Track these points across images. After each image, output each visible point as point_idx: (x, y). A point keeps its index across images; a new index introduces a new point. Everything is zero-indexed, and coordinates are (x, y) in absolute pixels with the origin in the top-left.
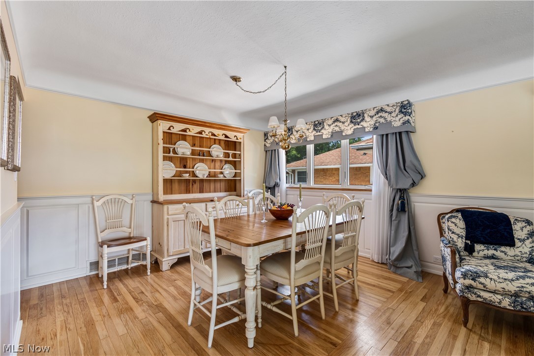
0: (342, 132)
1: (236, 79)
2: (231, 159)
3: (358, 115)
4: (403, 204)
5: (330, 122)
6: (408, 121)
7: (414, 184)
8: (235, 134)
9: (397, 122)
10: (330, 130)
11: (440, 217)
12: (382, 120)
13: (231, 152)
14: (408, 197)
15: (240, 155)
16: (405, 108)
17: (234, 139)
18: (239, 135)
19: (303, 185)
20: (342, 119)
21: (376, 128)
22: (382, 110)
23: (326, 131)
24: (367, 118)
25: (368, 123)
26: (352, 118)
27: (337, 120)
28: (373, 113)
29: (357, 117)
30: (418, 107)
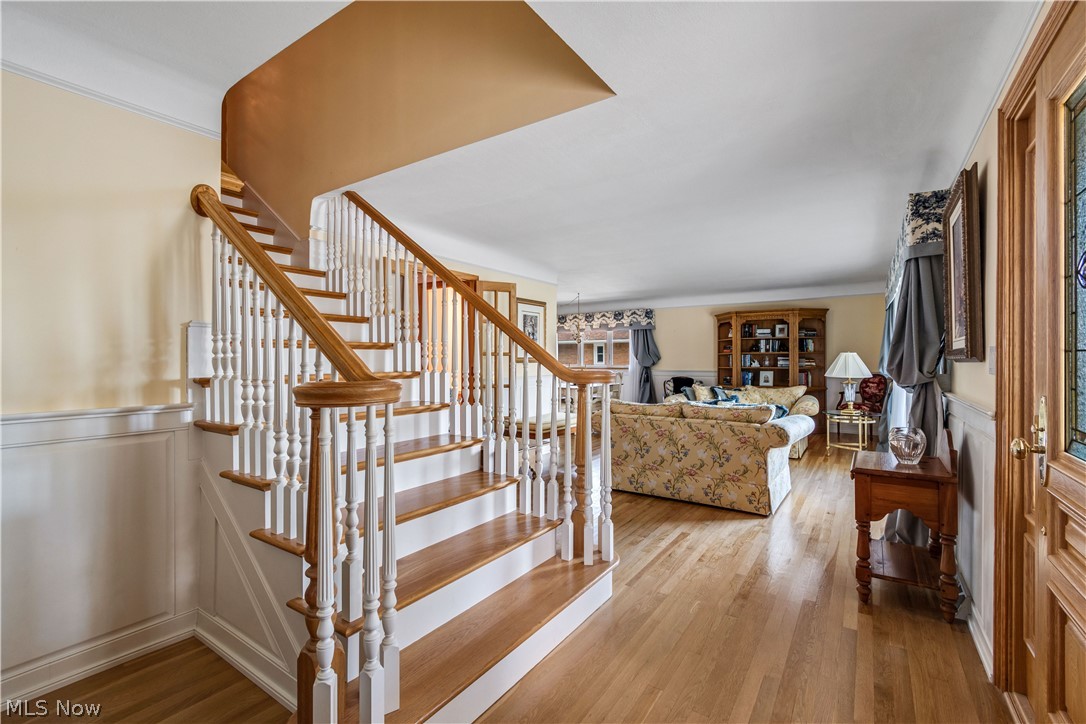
0: (608, 325)
3: (620, 314)
4: (647, 376)
5: (599, 316)
6: (650, 323)
7: (654, 364)
9: (644, 322)
10: (599, 322)
11: (664, 384)
12: (635, 320)
14: (651, 372)
16: (649, 314)
20: (608, 315)
21: (631, 325)
22: (635, 313)
23: (596, 323)
24: (625, 317)
25: (626, 321)
26: (616, 315)
27: (604, 315)
28: (629, 314)
29: (618, 315)
30: (656, 314)
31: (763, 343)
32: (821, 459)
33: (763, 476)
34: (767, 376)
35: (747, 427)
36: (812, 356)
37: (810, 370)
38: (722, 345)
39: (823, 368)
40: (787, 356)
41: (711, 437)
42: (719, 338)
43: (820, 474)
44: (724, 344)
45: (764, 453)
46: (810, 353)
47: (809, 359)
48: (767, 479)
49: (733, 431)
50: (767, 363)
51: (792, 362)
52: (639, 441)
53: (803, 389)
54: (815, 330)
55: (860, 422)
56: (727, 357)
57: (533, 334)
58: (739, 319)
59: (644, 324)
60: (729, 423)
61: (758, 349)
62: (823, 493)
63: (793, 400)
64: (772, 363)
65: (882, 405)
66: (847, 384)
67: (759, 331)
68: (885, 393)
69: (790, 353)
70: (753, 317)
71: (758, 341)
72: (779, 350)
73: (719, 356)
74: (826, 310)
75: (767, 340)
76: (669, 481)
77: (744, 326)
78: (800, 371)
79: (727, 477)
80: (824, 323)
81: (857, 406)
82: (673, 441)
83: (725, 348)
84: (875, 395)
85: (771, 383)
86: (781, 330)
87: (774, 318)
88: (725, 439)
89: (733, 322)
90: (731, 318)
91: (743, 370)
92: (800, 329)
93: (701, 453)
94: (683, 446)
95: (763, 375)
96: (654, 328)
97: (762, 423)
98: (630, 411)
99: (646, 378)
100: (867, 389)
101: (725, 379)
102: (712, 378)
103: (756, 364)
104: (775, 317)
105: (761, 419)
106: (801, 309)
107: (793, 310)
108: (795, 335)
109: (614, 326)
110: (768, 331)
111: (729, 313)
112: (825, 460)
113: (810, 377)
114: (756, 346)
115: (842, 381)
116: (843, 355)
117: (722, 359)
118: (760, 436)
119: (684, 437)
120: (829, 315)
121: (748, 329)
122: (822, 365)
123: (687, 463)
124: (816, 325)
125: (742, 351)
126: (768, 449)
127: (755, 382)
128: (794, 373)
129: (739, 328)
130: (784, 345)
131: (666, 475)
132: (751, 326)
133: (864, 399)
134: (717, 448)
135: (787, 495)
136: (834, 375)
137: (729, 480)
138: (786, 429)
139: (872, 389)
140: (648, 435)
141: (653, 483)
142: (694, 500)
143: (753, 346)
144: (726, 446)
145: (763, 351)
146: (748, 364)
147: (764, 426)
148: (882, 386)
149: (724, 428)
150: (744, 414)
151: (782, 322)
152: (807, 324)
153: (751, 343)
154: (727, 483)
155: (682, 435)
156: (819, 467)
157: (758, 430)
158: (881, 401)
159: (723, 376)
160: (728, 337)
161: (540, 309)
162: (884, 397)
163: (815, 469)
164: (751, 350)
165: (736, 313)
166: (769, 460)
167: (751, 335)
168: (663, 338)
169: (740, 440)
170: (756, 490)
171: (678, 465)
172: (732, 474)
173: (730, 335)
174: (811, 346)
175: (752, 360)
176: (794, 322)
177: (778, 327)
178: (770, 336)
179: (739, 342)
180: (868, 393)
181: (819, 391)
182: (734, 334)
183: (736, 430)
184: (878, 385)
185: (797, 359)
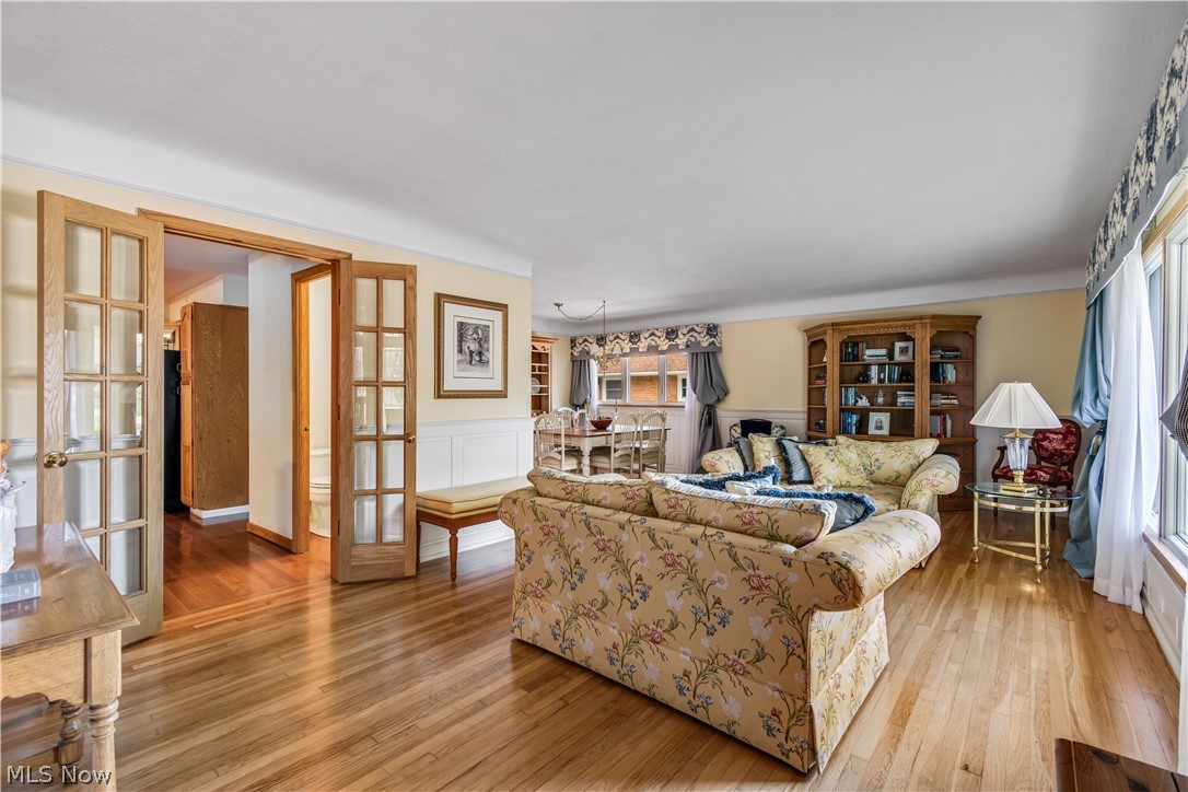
0: (658, 346)
1: (558, 305)
2: (537, 372)
3: (673, 331)
4: (710, 418)
5: (647, 335)
6: (713, 343)
7: (719, 400)
8: (543, 344)
9: (705, 342)
10: (647, 344)
11: (731, 428)
12: (693, 339)
13: (537, 365)
14: (715, 412)
15: (547, 368)
16: (712, 330)
17: (542, 351)
18: (547, 346)
19: (619, 401)
20: (658, 334)
21: (688, 346)
22: (693, 330)
23: (643, 345)
24: (681, 336)
25: (681, 341)
26: (668, 333)
27: (653, 334)
28: (685, 331)
29: (671, 333)
30: (724, 330)
31: (874, 371)
32: (962, 569)
33: (799, 676)
34: (880, 421)
35: (764, 551)
36: (953, 390)
37: (948, 411)
38: (814, 373)
39: (971, 410)
40: (912, 389)
41: (692, 565)
42: (810, 364)
43: (957, 614)
44: (816, 373)
45: (800, 621)
46: (950, 385)
47: (947, 394)
48: (807, 684)
49: (734, 558)
50: (880, 400)
51: (919, 400)
52: (567, 555)
53: (932, 444)
54: (958, 350)
55: (1037, 509)
56: (822, 390)
57: (480, 354)
58: (837, 335)
59: (705, 344)
60: (729, 537)
61: (867, 379)
62: (959, 678)
63: (914, 462)
64: (889, 399)
65: (1071, 470)
66: (1013, 440)
67: (868, 352)
68: (1077, 450)
69: (916, 384)
70: (858, 331)
71: (867, 367)
72: (900, 380)
73: (809, 389)
74: (974, 320)
75: (881, 365)
76: (615, 646)
77: (844, 344)
78: (933, 413)
79: (722, 660)
80: (973, 338)
81: (1030, 476)
82: (623, 566)
83: (818, 378)
84: (1059, 453)
85: (885, 431)
86: (904, 351)
87: (891, 331)
88: (717, 574)
89: (828, 340)
90: (825, 333)
91: (842, 410)
92: (933, 348)
93: (672, 598)
94: (640, 578)
95: (874, 418)
96: (720, 350)
97: (800, 543)
98: (563, 494)
99: (709, 420)
100: (1045, 443)
101: (817, 424)
102: (798, 421)
103: (864, 402)
104: (895, 330)
105: (802, 531)
106: (934, 317)
107: (921, 318)
108: (923, 357)
109: (665, 348)
110: (883, 352)
111: (822, 326)
112: (970, 573)
113: (949, 422)
114: (864, 376)
115: (1002, 432)
116: (1005, 388)
117: (814, 393)
118: (793, 577)
119: (642, 559)
120: (980, 326)
121: (851, 350)
122: (969, 404)
123: (646, 613)
124: (959, 342)
125: (842, 381)
126: (811, 612)
127: (862, 430)
128: (922, 416)
129: (837, 348)
130: (907, 373)
131: (612, 634)
132: (856, 344)
133: (1040, 458)
134: (702, 592)
135: (878, 681)
136: (988, 422)
137: (726, 668)
138: (854, 566)
139: (1056, 444)
140: (583, 547)
141: (589, 645)
142: (658, 697)
143: (860, 374)
144: (720, 589)
145: (874, 382)
146: (851, 401)
147: (808, 553)
148: (1071, 439)
149: (716, 547)
150: (764, 519)
151: (905, 337)
152: (946, 341)
153: (857, 370)
154: (722, 674)
155: (639, 554)
156: (956, 592)
157: (787, 562)
158: (1071, 462)
159: (814, 418)
160: (822, 362)
161: (498, 316)
162: (1075, 457)
163: (948, 595)
164: (857, 380)
165: (833, 324)
166: (813, 636)
167: (856, 358)
168: (732, 365)
169: (748, 580)
170: (781, 706)
171: (630, 615)
172: (732, 656)
173: (825, 360)
174: (951, 374)
175: (858, 396)
176: (924, 337)
177: (899, 345)
178: (885, 360)
179: (837, 370)
180: (1047, 450)
181: (964, 445)
182: (831, 358)
183: (740, 556)
184: (1065, 438)
185: (927, 394)
